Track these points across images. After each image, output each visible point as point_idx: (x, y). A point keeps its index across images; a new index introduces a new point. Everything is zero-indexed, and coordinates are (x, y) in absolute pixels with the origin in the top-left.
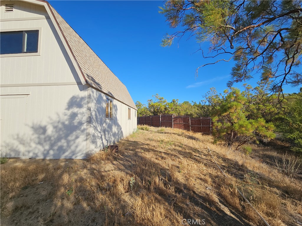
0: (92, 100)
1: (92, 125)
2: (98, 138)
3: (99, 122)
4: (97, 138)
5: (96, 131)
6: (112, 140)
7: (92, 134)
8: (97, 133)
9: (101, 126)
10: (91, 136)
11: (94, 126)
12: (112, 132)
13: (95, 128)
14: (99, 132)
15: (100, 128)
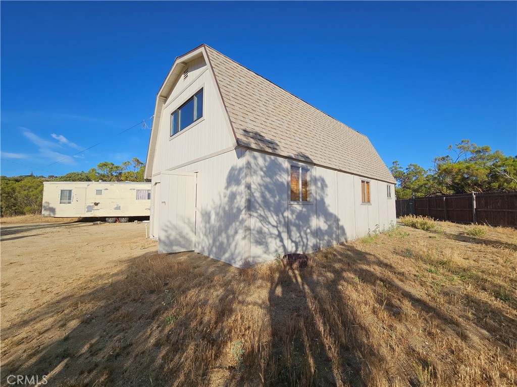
0: (253, 170)
1: (255, 214)
2: (272, 237)
3: (272, 209)
4: (267, 237)
5: (265, 224)
6: (309, 243)
7: (256, 229)
8: (268, 228)
9: (277, 215)
10: (254, 232)
11: (261, 215)
12: (309, 227)
13: (264, 219)
14: (273, 226)
15: (276, 219)
